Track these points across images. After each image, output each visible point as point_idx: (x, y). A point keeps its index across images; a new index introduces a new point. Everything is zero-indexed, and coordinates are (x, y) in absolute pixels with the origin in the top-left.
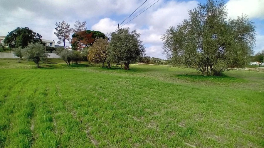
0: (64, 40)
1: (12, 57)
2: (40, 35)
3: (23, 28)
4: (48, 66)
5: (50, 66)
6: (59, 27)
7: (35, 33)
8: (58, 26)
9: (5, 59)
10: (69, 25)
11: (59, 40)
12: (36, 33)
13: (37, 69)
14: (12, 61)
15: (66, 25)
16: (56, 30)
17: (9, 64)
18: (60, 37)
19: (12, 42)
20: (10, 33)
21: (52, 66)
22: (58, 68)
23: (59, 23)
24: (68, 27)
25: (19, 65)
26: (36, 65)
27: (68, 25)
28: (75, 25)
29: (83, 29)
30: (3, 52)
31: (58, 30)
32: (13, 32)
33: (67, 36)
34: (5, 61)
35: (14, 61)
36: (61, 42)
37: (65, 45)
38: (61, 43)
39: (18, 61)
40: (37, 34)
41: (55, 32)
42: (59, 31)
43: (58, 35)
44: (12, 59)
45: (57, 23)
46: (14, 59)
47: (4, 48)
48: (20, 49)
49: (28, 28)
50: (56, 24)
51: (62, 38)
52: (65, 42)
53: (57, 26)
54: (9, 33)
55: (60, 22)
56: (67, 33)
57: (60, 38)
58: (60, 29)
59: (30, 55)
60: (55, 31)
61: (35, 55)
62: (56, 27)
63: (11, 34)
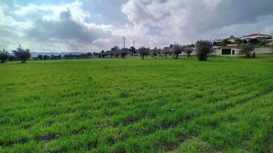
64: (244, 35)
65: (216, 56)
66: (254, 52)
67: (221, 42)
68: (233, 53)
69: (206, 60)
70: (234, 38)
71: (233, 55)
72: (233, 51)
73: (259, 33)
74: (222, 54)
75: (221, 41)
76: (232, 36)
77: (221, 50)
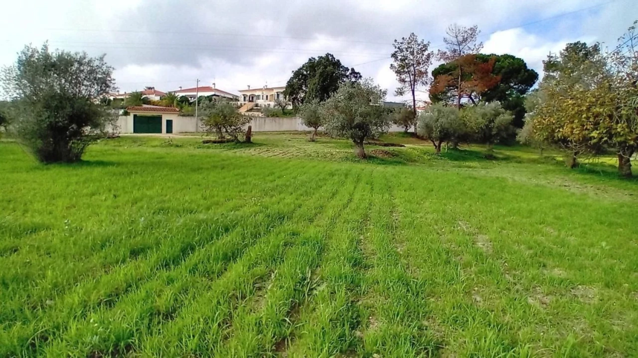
0: (413, 84)
1: (297, 130)
2: (358, 73)
3: (321, 57)
4: (386, 153)
5: (393, 155)
6: (402, 51)
7: (347, 69)
8: (399, 48)
9: (283, 133)
10: (425, 43)
11: (400, 85)
12: (350, 68)
13: (358, 161)
14: (296, 136)
15: (419, 45)
16: (393, 59)
17: (290, 143)
18: (403, 76)
19: (298, 93)
20: (296, 71)
21: (397, 155)
22: (415, 161)
23: (401, 41)
24: (425, 47)
25: (311, 148)
26: (356, 151)
27: (423, 43)
28: (445, 40)
29: (469, 49)
30: (282, 117)
31: (400, 57)
32: (301, 69)
33: (422, 74)
34: (284, 136)
35: (301, 136)
36: (405, 90)
37: (415, 99)
38: (406, 93)
39: (309, 137)
40: (350, 71)
41: (392, 65)
42: (402, 60)
43: (398, 72)
44: (296, 133)
45: (396, 41)
46: (301, 133)
47: (285, 111)
48: (314, 105)
49: (332, 56)
50: (394, 43)
51: (408, 79)
52: (415, 90)
53: (397, 50)
54: (293, 72)
55: (403, 38)
56: (422, 66)
57: (403, 81)
58: (404, 56)
59: (343, 119)
60: (392, 61)
61: (358, 120)
62: (393, 50)
63: (297, 74)
64: (181, 87)
65: (118, 137)
66: (250, 128)
67: (122, 100)
68: (169, 130)
69: (85, 157)
70: (157, 93)
71: (169, 135)
72: (169, 123)
73: (213, 86)
74: (135, 131)
75: (122, 97)
76: (150, 88)
77: (130, 119)
